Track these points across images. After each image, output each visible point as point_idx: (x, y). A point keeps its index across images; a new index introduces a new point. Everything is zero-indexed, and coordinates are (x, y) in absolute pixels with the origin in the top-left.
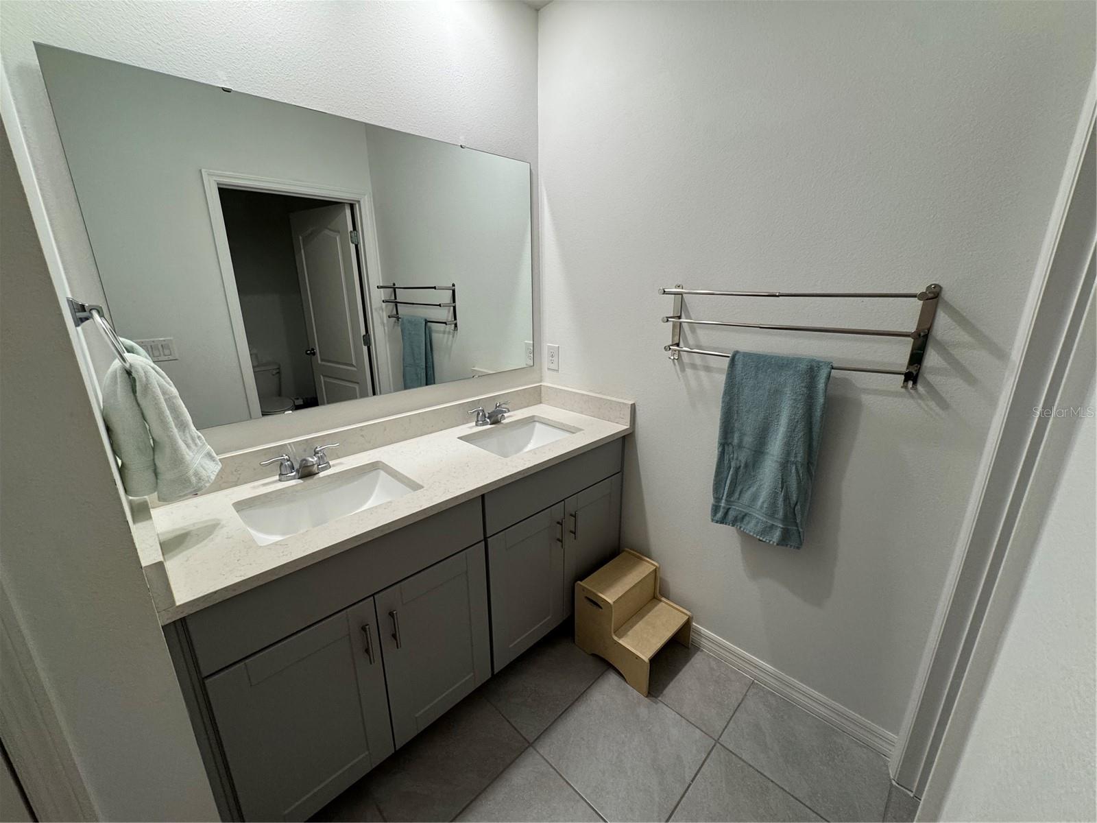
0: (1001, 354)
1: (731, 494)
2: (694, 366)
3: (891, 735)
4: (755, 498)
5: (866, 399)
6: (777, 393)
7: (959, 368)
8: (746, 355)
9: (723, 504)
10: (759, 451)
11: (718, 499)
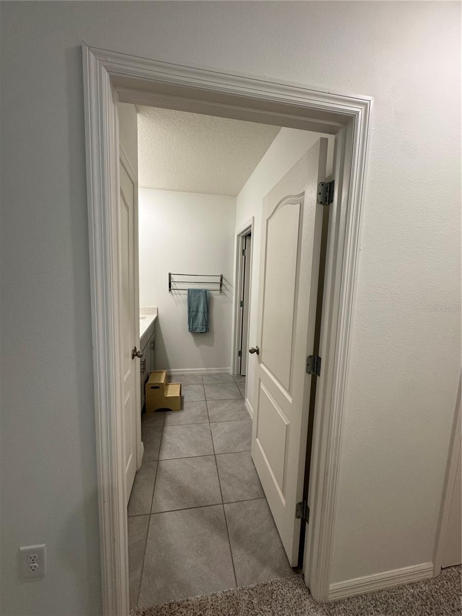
0: (232, 286)
1: (192, 324)
2: (176, 294)
3: (229, 368)
4: (198, 323)
5: (215, 297)
6: (199, 297)
7: (227, 289)
8: (191, 289)
9: (191, 327)
10: (197, 311)
11: (189, 326)
